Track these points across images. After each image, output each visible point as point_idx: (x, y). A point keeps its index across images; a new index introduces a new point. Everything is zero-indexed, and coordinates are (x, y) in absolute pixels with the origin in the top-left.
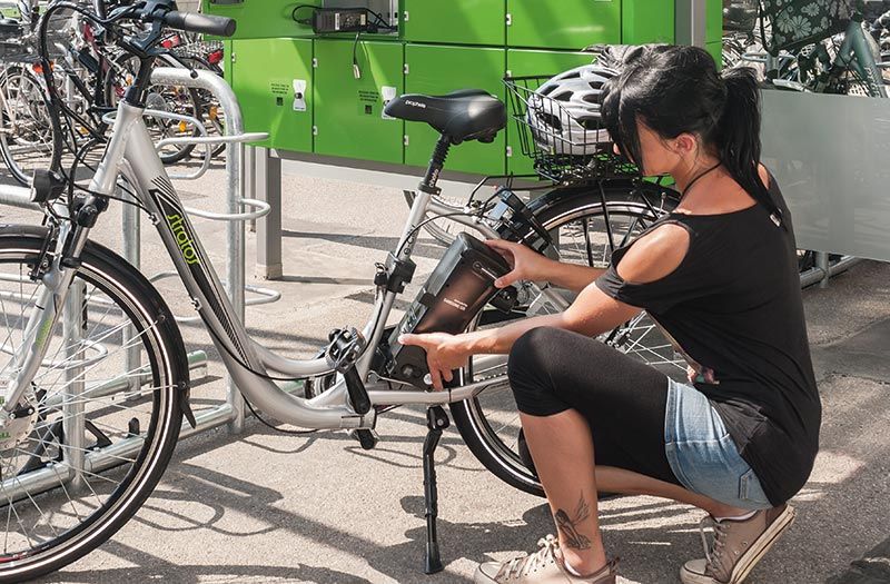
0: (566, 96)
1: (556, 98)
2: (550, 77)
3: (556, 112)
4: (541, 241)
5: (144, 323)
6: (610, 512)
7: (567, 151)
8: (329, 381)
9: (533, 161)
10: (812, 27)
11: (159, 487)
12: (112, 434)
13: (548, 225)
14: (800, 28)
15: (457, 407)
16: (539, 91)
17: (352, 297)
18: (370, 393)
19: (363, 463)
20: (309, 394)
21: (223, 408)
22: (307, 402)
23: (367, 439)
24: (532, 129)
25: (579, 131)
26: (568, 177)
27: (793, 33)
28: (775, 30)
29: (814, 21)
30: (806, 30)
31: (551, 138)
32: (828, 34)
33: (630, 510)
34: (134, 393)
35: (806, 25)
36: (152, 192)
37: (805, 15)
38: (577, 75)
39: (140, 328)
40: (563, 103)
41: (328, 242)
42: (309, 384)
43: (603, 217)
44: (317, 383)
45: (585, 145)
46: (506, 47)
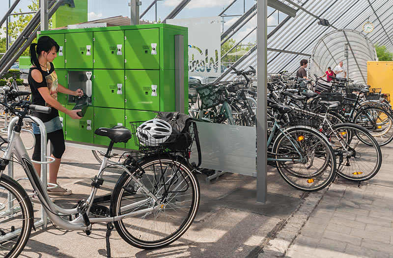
0: (149, 128)
1: (146, 129)
2: (143, 122)
3: (146, 133)
4: (141, 172)
5: (20, 199)
6: (160, 253)
7: (150, 145)
8: (77, 215)
9: (138, 147)
10: (213, 103)
11: (26, 248)
12: (4, 229)
13: (143, 167)
14: (210, 103)
15: (116, 223)
16: (140, 126)
17: (77, 183)
18: (90, 219)
19: (84, 238)
20: (71, 220)
21: (40, 221)
22: (70, 222)
23: (88, 233)
24: (138, 138)
25: (153, 139)
26: (149, 153)
27: (208, 104)
28: (202, 103)
29: (214, 101)
30: (212, 103)
31: (144, 141)
32: (218, 104)
33: (166, 252)
34: (12, 216)
35: (212, 102)
36: (23, 159)
37: (211, 99)
38: (152, 122)
39: (19, 201)
40: (148, 131)
41: (69, 165)
42: (70, 216)
43: (159, 165)
44: (73, 216)
45: (155, 144)
46: (125, 109)
